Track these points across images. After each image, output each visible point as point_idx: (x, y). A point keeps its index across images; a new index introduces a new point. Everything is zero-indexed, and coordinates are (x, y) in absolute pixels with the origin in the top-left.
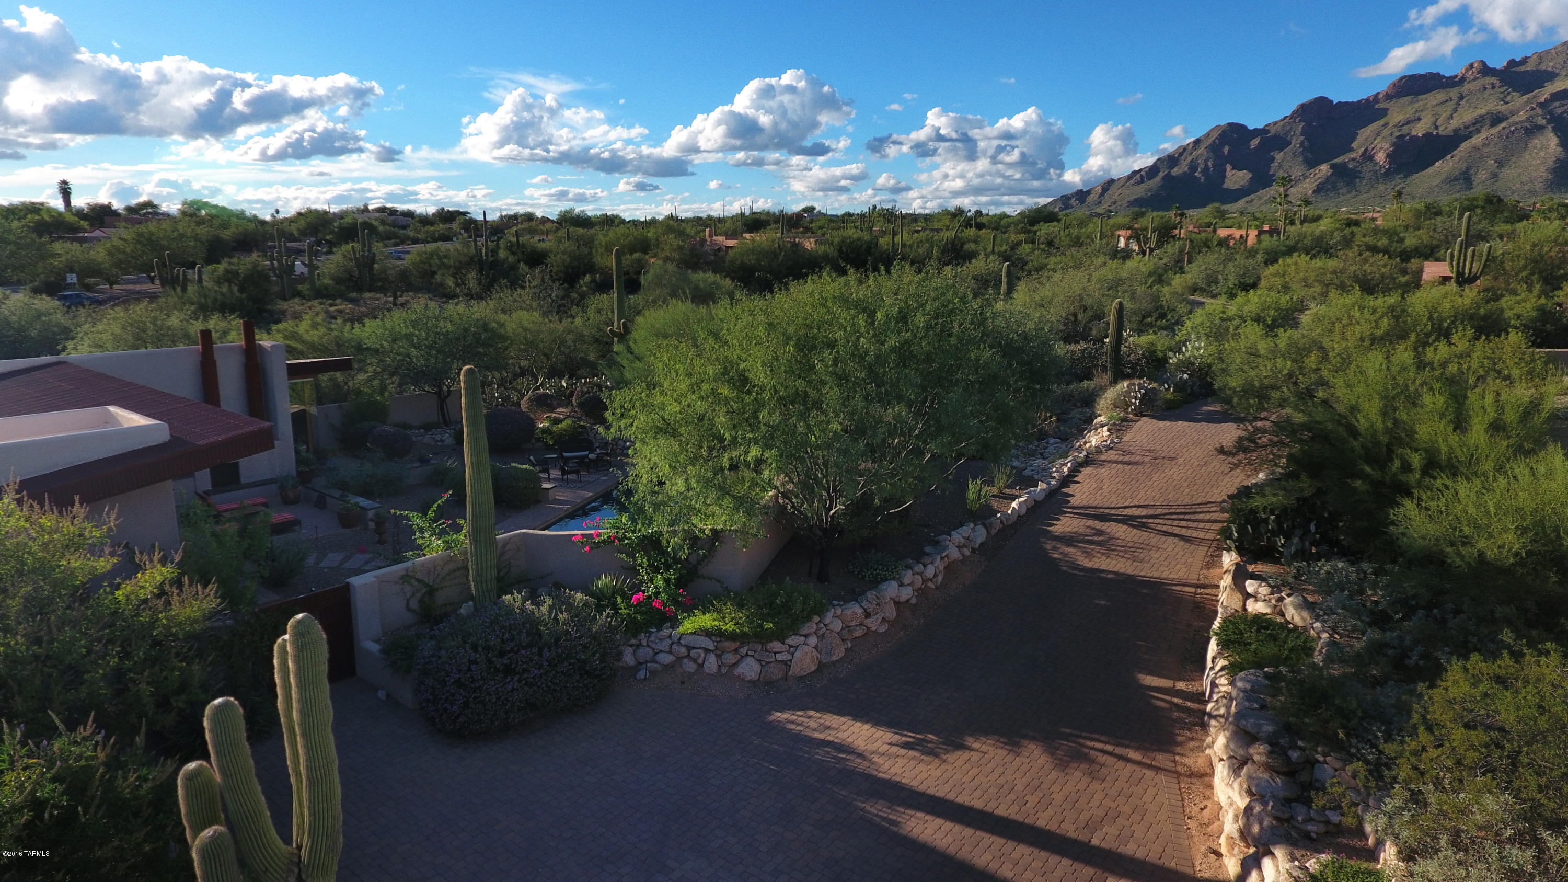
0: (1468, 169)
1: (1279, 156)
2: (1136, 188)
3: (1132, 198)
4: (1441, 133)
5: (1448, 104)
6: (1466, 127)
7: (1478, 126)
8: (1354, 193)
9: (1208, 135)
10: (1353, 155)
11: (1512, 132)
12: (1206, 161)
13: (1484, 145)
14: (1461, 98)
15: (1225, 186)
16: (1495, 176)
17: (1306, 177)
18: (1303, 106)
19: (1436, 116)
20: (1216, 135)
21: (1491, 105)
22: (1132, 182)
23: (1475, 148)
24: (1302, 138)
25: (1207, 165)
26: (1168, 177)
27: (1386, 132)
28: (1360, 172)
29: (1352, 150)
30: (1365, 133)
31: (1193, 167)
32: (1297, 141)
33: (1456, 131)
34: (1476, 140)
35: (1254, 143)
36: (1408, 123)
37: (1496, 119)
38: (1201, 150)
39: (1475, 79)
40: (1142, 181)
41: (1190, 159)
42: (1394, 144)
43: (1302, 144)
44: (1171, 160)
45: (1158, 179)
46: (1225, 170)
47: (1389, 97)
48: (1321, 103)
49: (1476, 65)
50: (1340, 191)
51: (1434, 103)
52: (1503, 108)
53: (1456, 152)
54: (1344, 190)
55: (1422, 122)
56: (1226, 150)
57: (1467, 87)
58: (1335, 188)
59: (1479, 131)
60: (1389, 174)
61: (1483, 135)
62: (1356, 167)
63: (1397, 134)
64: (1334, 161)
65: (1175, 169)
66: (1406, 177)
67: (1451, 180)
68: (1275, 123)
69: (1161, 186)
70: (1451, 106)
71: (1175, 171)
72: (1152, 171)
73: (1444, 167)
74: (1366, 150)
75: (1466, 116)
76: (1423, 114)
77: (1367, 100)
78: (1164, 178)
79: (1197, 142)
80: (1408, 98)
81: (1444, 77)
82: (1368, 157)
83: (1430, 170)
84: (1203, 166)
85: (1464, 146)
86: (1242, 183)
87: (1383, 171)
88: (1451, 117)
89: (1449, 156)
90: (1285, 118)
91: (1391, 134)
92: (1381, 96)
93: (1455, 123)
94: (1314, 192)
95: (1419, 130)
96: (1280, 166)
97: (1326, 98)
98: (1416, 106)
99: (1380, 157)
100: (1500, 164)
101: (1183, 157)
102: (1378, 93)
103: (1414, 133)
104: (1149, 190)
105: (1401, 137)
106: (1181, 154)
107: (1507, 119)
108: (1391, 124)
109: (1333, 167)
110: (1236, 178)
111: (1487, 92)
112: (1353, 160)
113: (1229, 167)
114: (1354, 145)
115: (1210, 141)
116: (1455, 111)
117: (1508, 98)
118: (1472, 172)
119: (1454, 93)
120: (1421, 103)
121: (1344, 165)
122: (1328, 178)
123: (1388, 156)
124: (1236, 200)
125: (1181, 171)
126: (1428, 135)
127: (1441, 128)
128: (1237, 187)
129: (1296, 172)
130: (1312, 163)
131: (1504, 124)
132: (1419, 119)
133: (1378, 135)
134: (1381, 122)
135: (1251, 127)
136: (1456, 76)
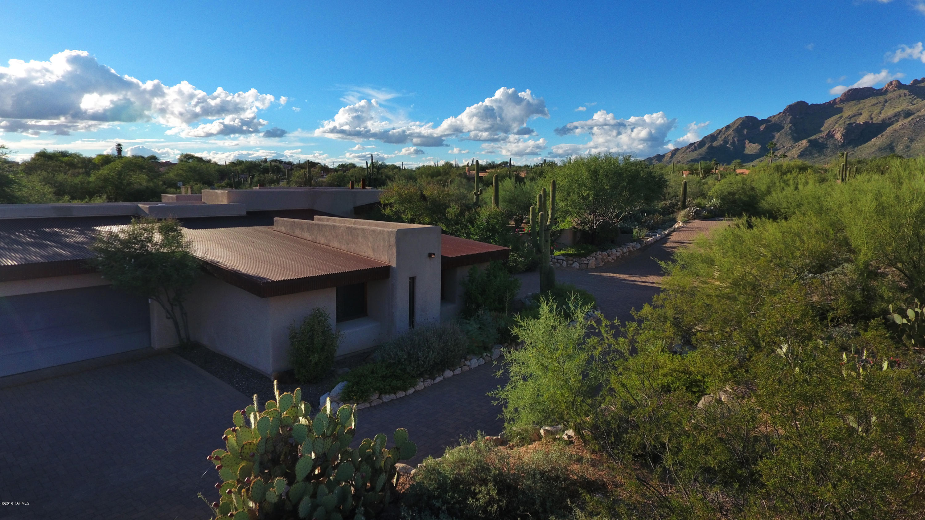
0: (892, 143)
1: (777, 135)
2: (691, 153)
3: (689, 159)
4: (874, 122)
5: (879, 105)
6: (890, 119)
7: (896, 118)
8: (823, 157)
9: (734, 123)
10: (821, 135)
11: (918, 122)
12: (733, 138)
13: (901, 129)
14: (886, 101)
15: (745, 152)
16: (908, 147)
17: (793, 147)
18: (790, 106)
19: (871, 112)
20: (738, 123)
21: (903, 105)
22: (689, 150)
23: (895, 131)
24: (790, 125)
25: (734, 141)
26: (711, 147)
27: (841, 122)
28: (826, 144)
29: (821, 131)
30: (829, 122)
31: (726, 141)
32: (787, 127)
33: (883, 121)
34: (896, 126)
35: (762, 127)
36: (854, 116)
37: (908, 114)
38: (730, 131)
39: (894, 91)
40: (695, 149)
41: (724, 137)
42: (846, 129)
43: (790, 128)
44: (713, 137)
45: (705, 148)
46: (745, 143)
47: (842, 101)
48: (801, 104)
49: (894, 83)
50: (815, 156)
51: (870, 105)
52: (911, 107)
53: (884, 133)
54: (817, 155)
55: (863, 116)
56: (745, 131)
57: (888, 96)
58: (811, 154)
59: (897, 121)
60: (843, 146)
61: (900, 123)
62: (823, 142)
63: (848, 122)
64: (810, 138)
65: (715, 143)
66: (854, 147)
67: (882, 149)
68: (774, 116)
69: (707, 153)
70: (880, 106)
71: (715, 144)
72: (701, 144)
73: (877, 142)
74: (829, 132)
75: (889, 112)
76: (863, 111)
77: (829, 103)
78: (708, 148)
79: (728, 127)
80: (853, 102)
81: (875, 89)
82: (830, 136)
83: (869, 144)
84: (731, 141)
85: (889, 129)
86: (755, 151)
87: (840, 144)
88: (880, 113)
89: (880, 136)
90: (780, 113)
91: (845, 123)
92: (837, 100)
93: (883, 116)
94: (799, 156)
95: (861, 120)
96: (778, 141)
97: (804, 102)
98: (859, 106)
99: (838, 136)
100: (911, 140)
101: (719, 136)
102: (835, 99)
103: (858, 122)
104: (700, 155)
105: (850, 124)
106: (718, 134)
107: (914, 114)
108: (844, 117)
109: (809, 141)
110: (751, 148)
111: (902, 98)
112: (822, 137)
113: (747, 141)
114: (822, 129)
115: (735, 126)
116: (883, 109)
117: (915, 102)
118: (894, 145)
119: (881, 99)
120: (861, 105)
121: (816, 140)
122: (806, 149)
123: (843, 135)
124: (752, 160)
125: (718, 144)
126: (866, 123)
127: (874, 119)
128: (752, 153)
129: (788, 144)
130: (797, 139)
131: (912, 117)
132: (861, 114)
133: (836, 123)
134: (838, 116)
135: (760, 118)
136: (882, 89)
